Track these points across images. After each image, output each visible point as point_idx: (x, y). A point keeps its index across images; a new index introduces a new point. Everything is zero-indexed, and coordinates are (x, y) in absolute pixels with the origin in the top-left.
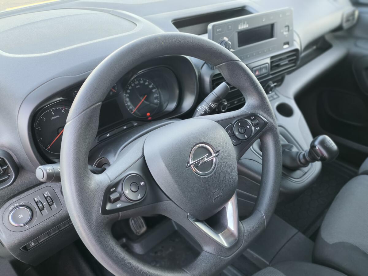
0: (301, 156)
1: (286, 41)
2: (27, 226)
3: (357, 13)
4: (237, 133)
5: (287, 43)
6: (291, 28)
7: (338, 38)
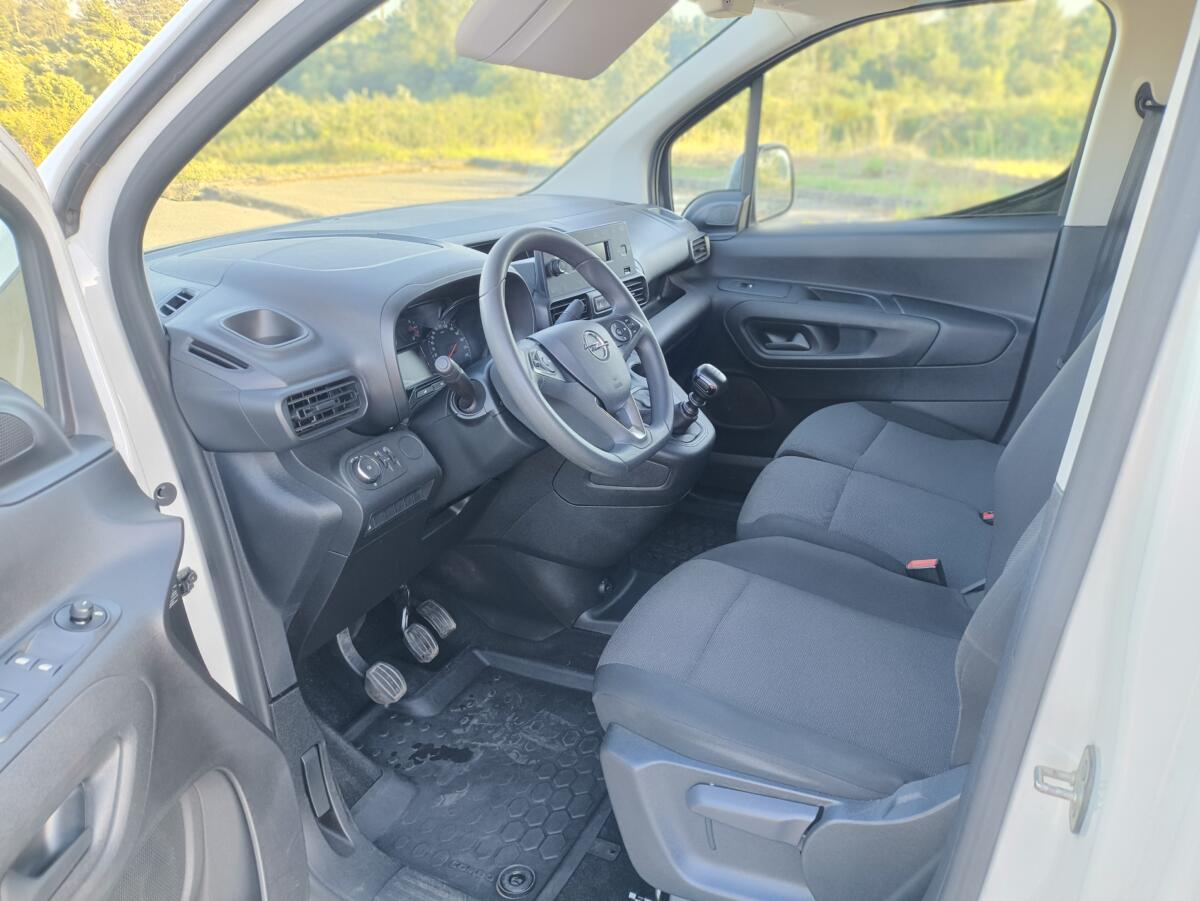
0: (686, 406)
1: (626, 266)
2: (375, 484)
3: (707, 239)
4: (615, 335)
5: (629, 269)
6: (628, 249)
7: (690, 281)
